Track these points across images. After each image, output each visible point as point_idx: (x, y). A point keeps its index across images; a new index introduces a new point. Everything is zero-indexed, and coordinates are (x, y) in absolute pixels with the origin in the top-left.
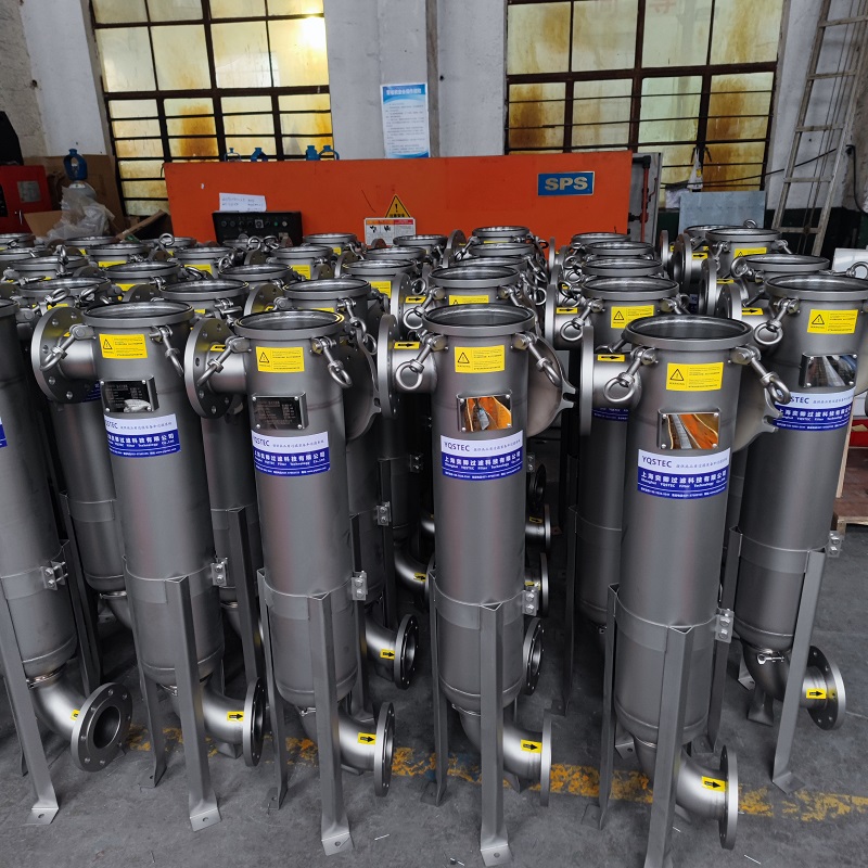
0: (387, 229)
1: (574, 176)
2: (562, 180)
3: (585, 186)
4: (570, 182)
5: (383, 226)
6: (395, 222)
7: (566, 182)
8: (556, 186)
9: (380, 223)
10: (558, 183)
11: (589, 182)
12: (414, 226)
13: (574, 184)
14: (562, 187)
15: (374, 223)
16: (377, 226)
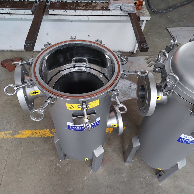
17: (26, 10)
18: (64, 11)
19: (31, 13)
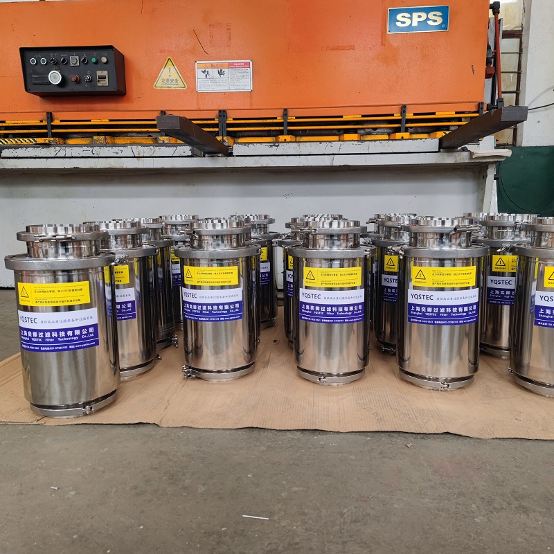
0: (221, 73)
1: (427, 11)
2: (415, 15)
3: (440, 20)
4: (424, 16)
5: (216, 70)
6: (230, 66)
7: (419, 17)
8: (408, 22)
9: (213, 66)
10: (411, 18)
11: (445, 17)
12: (250, 70)
13: (428, 19)
14: (415, 24)
15: (206, 67)
16: (210, 70)
17: (178, 147)
18: (271, 146)
19: (190, 154)
